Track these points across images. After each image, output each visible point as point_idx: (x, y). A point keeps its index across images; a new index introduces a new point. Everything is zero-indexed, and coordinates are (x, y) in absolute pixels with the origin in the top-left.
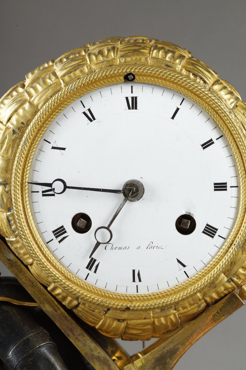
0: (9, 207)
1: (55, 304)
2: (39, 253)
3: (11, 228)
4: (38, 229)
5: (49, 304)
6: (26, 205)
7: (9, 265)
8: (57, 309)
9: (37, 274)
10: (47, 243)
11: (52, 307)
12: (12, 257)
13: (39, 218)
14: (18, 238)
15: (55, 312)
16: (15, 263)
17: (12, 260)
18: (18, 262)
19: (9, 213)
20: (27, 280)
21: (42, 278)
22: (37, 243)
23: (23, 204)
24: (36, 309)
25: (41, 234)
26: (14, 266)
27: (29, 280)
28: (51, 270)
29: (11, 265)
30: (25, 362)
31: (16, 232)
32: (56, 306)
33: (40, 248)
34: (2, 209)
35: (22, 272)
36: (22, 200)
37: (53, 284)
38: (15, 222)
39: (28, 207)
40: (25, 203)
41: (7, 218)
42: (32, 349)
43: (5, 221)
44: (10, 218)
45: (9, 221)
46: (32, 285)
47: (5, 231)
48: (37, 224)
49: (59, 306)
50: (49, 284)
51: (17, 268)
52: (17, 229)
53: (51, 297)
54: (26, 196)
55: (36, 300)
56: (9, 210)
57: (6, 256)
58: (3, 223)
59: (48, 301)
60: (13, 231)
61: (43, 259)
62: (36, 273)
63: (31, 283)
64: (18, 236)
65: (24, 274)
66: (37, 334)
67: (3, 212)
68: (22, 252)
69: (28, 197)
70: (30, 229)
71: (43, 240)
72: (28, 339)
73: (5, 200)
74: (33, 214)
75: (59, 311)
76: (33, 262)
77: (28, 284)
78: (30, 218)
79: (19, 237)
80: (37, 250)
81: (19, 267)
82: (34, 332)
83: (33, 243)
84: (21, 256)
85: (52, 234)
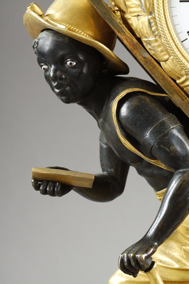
0: (151, 11)
1: (182, 94)
2: (176, 50)
3: (151, 29)
4: (175, 30)
5: (178, 95)
6: (166, 9)
7: (144, 62)
8: (184, 98)
9: (171, 69)
10: (182, 42)
11: (180, 96)
12: (147, 55)
13: (177, 20)
14: (157, 37)
15: (182, 101)
16: (149, 60)
17: (147, 58)
18: (151, 59)
19: (150, 17)
20: (160, 75)
21: (176, 72)
22: (174, 42)
23: (164, 8)
24: (166, 99)
25: (177, 34)
26: (149, 63)
27: (161, 75)
28: (185, 64)
29: (146, 63)
30: (162, 139)
31: (156, 32)
32: (183, 96)
33: (177, 46)
34: (145, 13)
35: (155, 68)
36: (163, 5)
37: (185, 76)
38: (156, 24)
39: (168, 11)
40: (165, 8)
41: (149, 20)
42: (167, 130)
43: (147, 23)
44: (151, 21)
45: (150, 23)
46: (163, 79)
47: (145, 32)
48: (174, 26)
49: (186, 96)
50: (180, 77)
51: (151, 65)
52: (157, 29)
53: (179, 89)
54: (166, 2)
55: (167, 92)
56: (151, 13)
57: (142, 55)
58: (144, 25)
59: (176, 92)
60: (153, 32)
61: (179, 55)
62: (170, 67)
63: (163, 77)
64: (157, 36)
65: (157, 69)
66: (170, 118)
67: (145, 16)
68: (159, 49)
69: (168, 3)
70: (169, 30)
71: (179, 39)
72: (163, 121)
73: (148, 5)
74: (172, 17)
75: (186, 100)
76: (169, 58)
77: (160, 78)
78: (169, 21)
79: (159, 37)
80: (174, 47)
81: (153, 64)
82: (166, 117)
83: (171, 41)
84: (158, 53)
85: (187, 34)
